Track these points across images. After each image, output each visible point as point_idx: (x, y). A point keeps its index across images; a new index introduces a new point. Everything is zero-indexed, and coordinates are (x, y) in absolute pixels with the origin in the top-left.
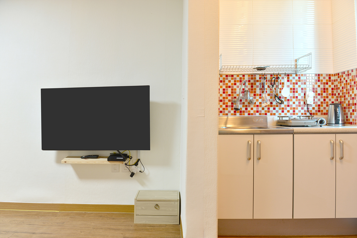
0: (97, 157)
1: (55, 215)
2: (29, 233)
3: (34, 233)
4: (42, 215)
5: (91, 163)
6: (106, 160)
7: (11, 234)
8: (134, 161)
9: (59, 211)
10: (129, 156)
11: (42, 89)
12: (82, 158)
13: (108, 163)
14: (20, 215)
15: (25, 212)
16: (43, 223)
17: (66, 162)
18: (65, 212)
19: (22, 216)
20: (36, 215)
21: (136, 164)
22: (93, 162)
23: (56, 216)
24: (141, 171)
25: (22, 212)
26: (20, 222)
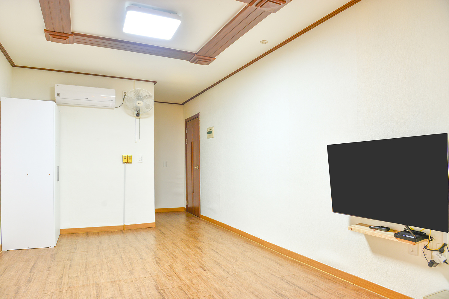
0: (388, 229)
1: (346, 285)
2: (308, 292)
3: (312, 294)
4: (334, 282)
5: (377, 235)
6: (393, 236)
7: (295, 287)
8: (436, 244)
9: (352, 284)
10: (428, 236)
11: (328, 146)
12: (370, 227)
13: (396, 240)
14: (316, 274)
15: (323, 273)
16: (328, 289)
17: (352, 229)
18: (358, 287)
19: (317, 276)
20: (330, 279)
21: (441, 250)
22: (379, 235)
23: (346, 288)
24: (447, 261)
25: (321, 272)
26: (310, 280)
